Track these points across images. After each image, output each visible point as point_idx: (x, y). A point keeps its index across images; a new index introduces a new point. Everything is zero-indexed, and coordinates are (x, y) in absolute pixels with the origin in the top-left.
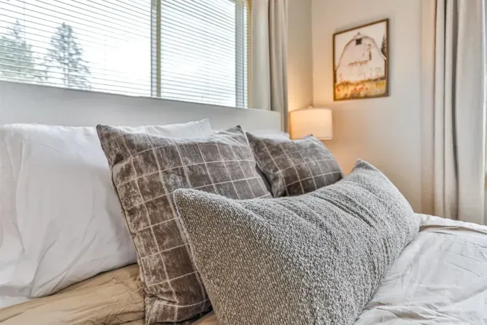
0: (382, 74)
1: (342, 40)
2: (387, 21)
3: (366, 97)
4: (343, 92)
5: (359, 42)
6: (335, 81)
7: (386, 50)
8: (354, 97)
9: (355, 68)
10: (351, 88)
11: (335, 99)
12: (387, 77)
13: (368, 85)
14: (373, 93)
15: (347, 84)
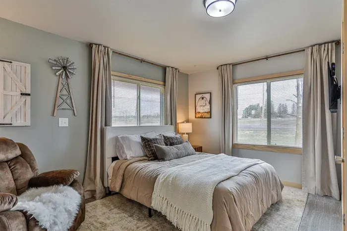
0: (209, 111)
1: (198, 97)
2: (211, 93)
3: (205, 118)
4: (198, 115)
5: (203, 98)
6: (196, 111)
7: (210, 103)
8: (201, 117)
9: (202, 107)
10: (201, 114)
11: (196, 117)
12: (210, 112)
13: (205, 114)
14: (206, 117)
15: (199, 113)
